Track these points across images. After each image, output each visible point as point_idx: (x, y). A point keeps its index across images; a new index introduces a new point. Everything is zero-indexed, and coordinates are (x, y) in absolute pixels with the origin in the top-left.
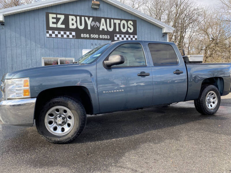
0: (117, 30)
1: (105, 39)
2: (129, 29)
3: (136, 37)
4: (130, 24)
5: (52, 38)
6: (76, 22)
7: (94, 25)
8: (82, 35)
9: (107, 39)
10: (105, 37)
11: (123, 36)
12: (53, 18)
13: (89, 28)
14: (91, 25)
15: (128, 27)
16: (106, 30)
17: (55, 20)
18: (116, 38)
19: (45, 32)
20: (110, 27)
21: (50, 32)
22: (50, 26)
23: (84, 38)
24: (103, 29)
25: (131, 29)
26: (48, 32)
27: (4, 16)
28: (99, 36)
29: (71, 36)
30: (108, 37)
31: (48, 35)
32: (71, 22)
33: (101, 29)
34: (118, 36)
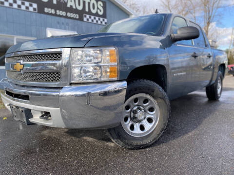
0: (87, 10)
1: (72, 18)
2: (99, 10)
3: (106, 20)
4: (100, 5)
5: (5, 8)
8: (46, 10)
9: (76, 19)
11: (92, 17)
13: (55, 2)
16: (74, 7)
18: (85, 19)
20: (79, 5)
23: (48, 14)
24: (71, 6)
28: (66, 14)
29: (31, 9)
33: (68, 6)
34: (88, 16)
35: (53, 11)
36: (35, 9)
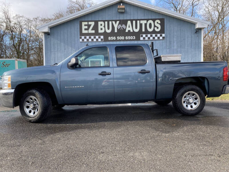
0: (143, 30)
1: (130, 40)
2: (156, 28)
3: (163, 35)
4: (157, 23)
5: (84, 43)
6: (104, 27)
7: (121, 28)
8: (110, 38)
9: (133, 40)
10: (131, 38)
11: (149, 35)
12: (85, 25)
13: (116, 31)
14: (117, 28)
15: (155, 26)
16: (132, 31)
17: (86, 27)
18: (141, 39)
19: (79, 38)
20: (136, 28)
21: (83, 37)
22: (83, 32)
23: (111, 41)
24: (129, 31)
25: (158, 28)
26: (81, 38)
27: (50, 28)
28: (125, 38)
29: (100, 40)
30: (133, 38)
31: (81, 40)
32: (100, 27)
33: (127, 31)
34: (144, 36)
35: (114, 38)
36: (102, 40)
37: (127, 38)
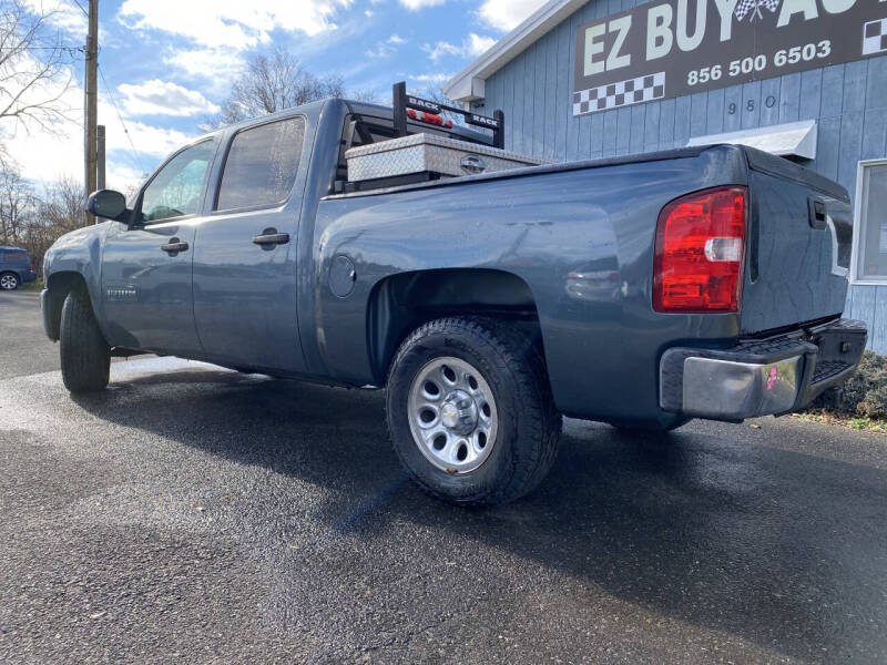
1: (802, 66)
5: (589, 117)
6: (673, 26)
7: (751, 11)
8: (693, 78)
9: (817, 63)
12: (596, 40)
13: (725, 34)
14: (734, 15)
16: (811, 14)
17: (600, 47)
18: (871, 46)
21: (585, 95)
22: (585, 74)
23: (699, 88)
24: (797, 17)
26: (577, 98)
27: (486, 80)
28: (770, 61)
29: (648, 95)
30: (819, 50)
31: (577, 110)
32: (653, 32)
33: (783, 21)
35: (716, 73)
36: (658, 91)
37: (780, 59)
